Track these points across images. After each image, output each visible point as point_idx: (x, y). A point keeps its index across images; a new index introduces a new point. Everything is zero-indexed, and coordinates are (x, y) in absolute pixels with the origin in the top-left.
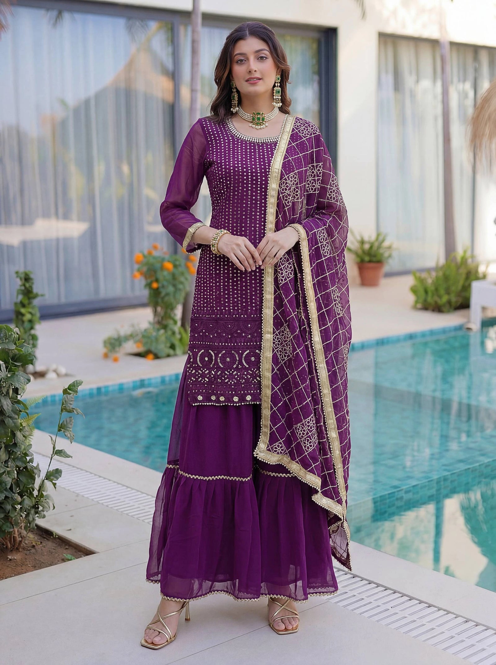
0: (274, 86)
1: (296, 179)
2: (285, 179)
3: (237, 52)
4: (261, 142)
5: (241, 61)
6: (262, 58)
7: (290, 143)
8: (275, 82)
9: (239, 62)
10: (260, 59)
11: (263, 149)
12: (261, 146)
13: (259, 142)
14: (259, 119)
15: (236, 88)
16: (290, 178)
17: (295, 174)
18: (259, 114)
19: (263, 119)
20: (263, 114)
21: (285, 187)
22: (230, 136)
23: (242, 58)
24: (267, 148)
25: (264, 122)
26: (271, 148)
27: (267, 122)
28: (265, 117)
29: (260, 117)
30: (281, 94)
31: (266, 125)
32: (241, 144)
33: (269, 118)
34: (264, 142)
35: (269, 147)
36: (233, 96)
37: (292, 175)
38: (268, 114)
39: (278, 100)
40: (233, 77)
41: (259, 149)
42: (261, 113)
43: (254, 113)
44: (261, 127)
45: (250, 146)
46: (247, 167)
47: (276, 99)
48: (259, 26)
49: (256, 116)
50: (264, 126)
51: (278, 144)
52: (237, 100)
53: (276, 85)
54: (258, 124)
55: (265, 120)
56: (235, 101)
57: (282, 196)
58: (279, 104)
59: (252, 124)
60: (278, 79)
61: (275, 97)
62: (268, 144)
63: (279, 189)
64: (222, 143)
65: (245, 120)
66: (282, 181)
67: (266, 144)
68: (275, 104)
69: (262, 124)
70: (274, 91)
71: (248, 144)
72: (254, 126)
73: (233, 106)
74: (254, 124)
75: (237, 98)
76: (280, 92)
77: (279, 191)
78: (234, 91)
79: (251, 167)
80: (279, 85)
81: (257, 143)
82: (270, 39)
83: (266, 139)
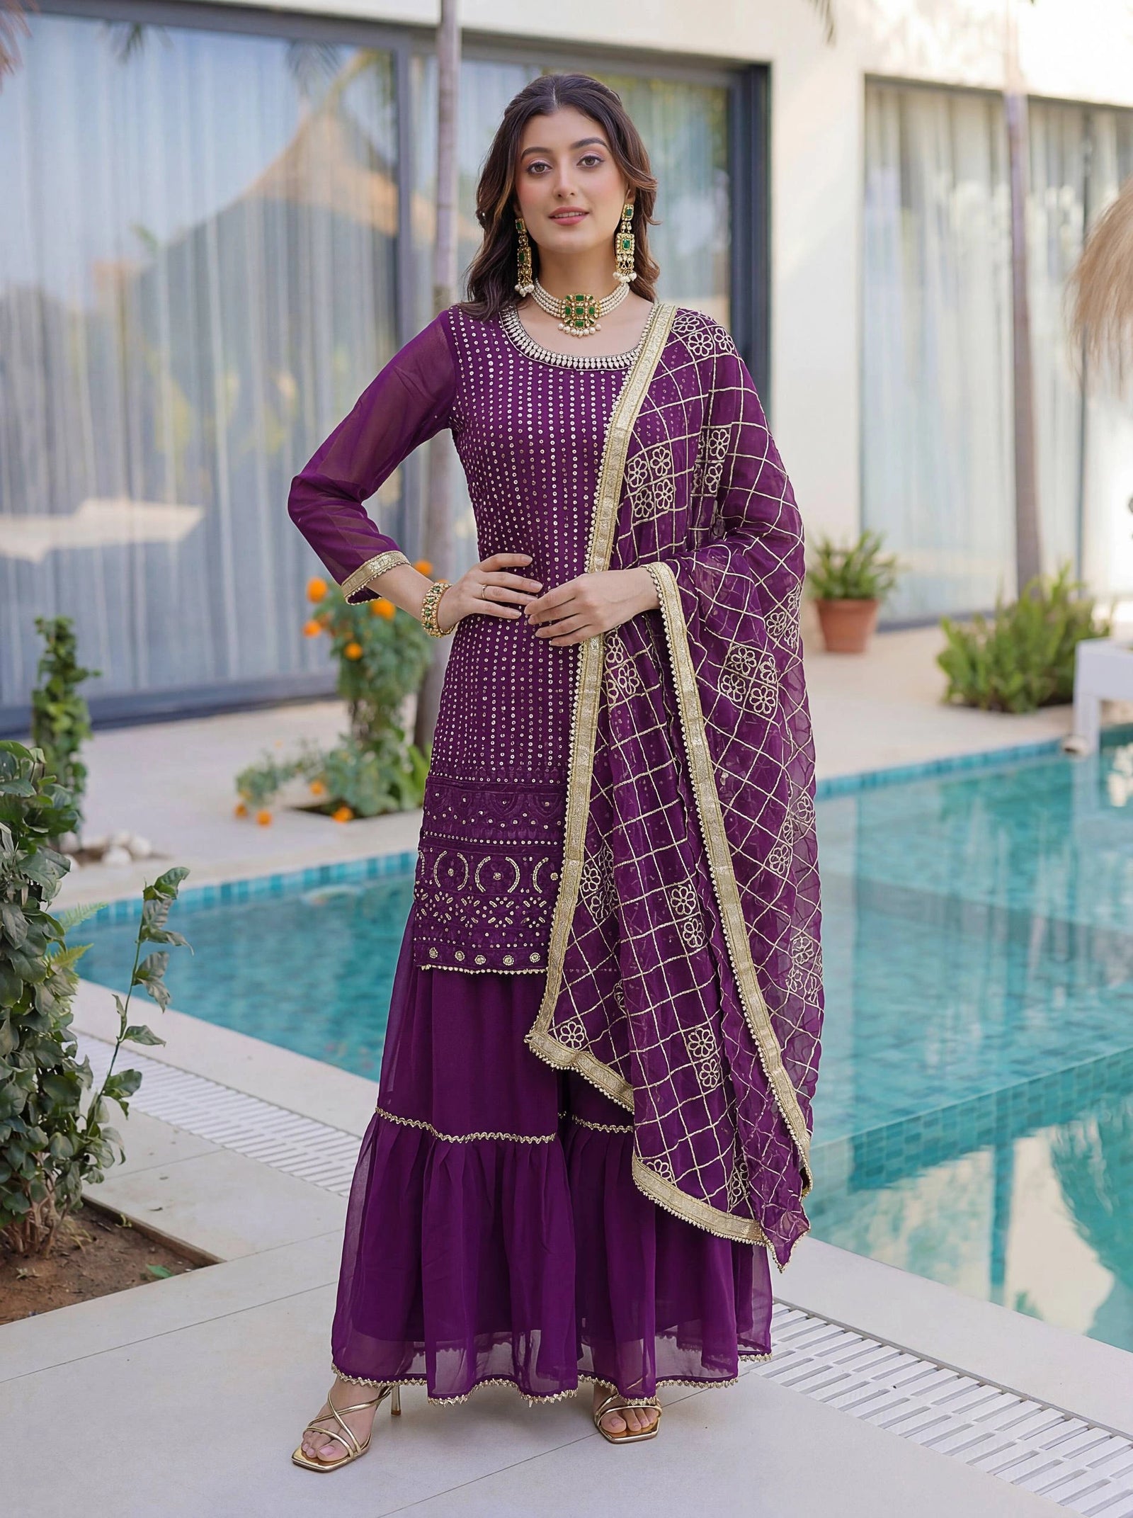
0: (618, 230)
1: (668, 460)
2: (642, 457)
3: (528, 145)
4: (584, 368)
5: (538, 166)
6: (589, 160)
7: (659, 370)
8: (621, 221)
9: (534, 169)
10: (584, 162)
11: (587, 385)
12: (582, 377)
13: (578, 367)
14: (579, 311)
15: (528, 234)
16: (653, 456)
17: (667, 447)
18: (580, 298)
19: (592, 311)
20: (591, 298)
21: (640, 475)
22: (509, 350)
23: (541, 161)
24: (598, 384)
25: (593, 320)
26: (608, 386)
27: (599, 319)
28: (596, 306)
29: (584, 306)
30: (633, 249)
31: (598, 326)
32: (536, 371)
33: (605, 309)
34: (590, 368)
35: (603, 380)
36: (522, 255)
37: (658, 448)
38: (604, 300)
39: (627, 264)
40: (519, 209)
41: (577, 385)
42: (588, 298)
43: (568, 298)
44: (586, 331)
45: (556, 377)
46: (547, 432)
47: (621, 264)
48: (581, 81)
49: (573, 304)
50: (593, 329)
51: (629, 372)
52: (529, 265)
53: (624, 227)
54: (580, 325)
55: (596, 316)
56: (525, 267)
57: (630, 494)
58: (631, 275)
59: (564, 323)
60: (628, 213)
61: (619, 259)
62: (602, 373)
63: (624, 479)
64: (491, 370)
65: (550, 314)
66: (632, 461)
67: (597, 373)
68: (619, 275)
69: (588, 325)
70: (618, 241)
71: (551, 370)
72: (568, 328)
73: (522, 280)
74: (568, 323)
75: (530, 259)
76: (633, 245)
77: (624, 483)
78: (523, 243)
79: (556, 432)
80: (630, 228)
81: (574, 370)
82: (609, 113)
83: (598, 360)
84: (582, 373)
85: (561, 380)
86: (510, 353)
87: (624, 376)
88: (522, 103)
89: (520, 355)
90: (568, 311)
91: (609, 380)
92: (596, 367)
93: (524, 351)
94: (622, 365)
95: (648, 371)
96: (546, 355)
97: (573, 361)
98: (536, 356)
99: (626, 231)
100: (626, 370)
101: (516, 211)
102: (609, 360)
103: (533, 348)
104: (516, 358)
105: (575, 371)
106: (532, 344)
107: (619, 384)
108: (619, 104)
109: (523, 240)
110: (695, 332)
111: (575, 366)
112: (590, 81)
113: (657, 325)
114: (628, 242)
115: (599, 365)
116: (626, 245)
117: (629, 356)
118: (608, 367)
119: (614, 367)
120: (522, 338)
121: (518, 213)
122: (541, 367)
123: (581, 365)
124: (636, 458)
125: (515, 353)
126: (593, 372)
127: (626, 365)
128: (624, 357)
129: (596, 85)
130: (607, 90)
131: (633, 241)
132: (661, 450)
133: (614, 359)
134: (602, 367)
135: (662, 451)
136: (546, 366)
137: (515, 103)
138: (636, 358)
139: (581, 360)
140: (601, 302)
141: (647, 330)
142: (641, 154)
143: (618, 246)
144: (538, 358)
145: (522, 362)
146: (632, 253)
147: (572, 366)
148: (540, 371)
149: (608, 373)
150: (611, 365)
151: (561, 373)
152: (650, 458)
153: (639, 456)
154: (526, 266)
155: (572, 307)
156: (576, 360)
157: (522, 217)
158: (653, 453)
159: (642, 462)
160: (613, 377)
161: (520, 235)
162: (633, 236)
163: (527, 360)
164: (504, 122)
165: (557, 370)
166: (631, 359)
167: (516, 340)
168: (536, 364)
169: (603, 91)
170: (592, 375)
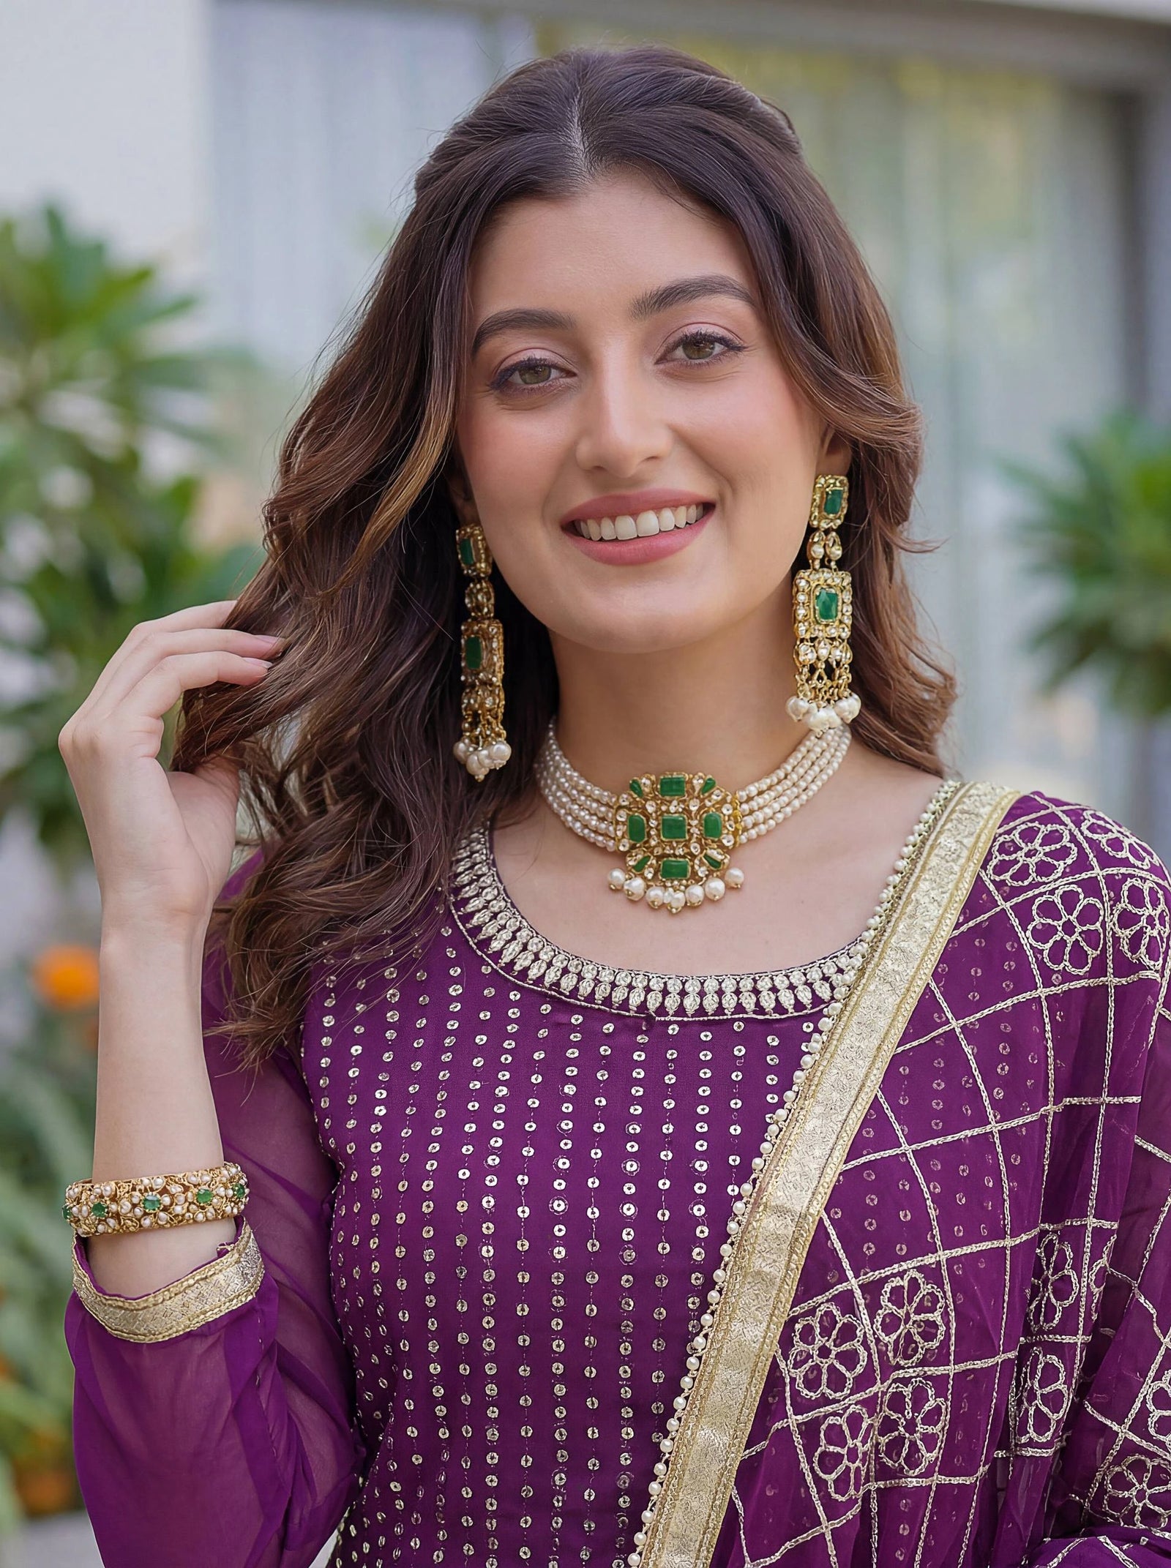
0: (802, 562)
1: (936, 1317)
2: (845, 1301)
3: (498, 301)
4: (681, 1011)
5: (533, 369)
6: (697, 345)
7: (924, 1015)
8: (811, 530)
9: (517, 378)
10: (680, 353)
11: (687, 1068)
12: (673, 1042)
13: (662, 1010)
14: (674, 829)
15: (496, 577)
16: (884, 1300)
17: (932, 1274)
18: (672, 787)
19: (712, 828)
20: (708, 786)
21: (832, 1359)
22: (451, 953)
23: (538, 354)
24: (723, 1063)
25: (715, 854)
26: (754, 1067)
27: (742, 854)
28: (727, 810)
29: (687, 811)
30: (848, 621)
31: (736, 874)
32: (530, 1021)
33: (760, 816)
34: (701, 1011)
35: (740, 1051)
36: (474, 646)
37: (901, 1274)
38: (753, 790)
39: (830, 671)
40: (469, 496)
41: (656, 1066)
42: (698, 783)
43: (635, 787)
44: (697, 891)
45: (592, 1039)
46: (544, 1219)
47: (813, 669)
48: (666, 79)
49: (650, 808)
50: (717, 885)
51: (825, 1024)
52: (497, 680)
53: (818, 551)
54: (671, 872)
55: (728, 841)
56: (484, 683)
57: (794, 1420)
58: (844, 704)
59: (626, 870)
60: (828, 504)
61: (806, 654)
62: (738, 1027)
63: (774, 1365)
64: (392, 1016)
65: (583, 839)
66: (812, 1312)
67: (720, 1025)
68: (803, 704)
69: (702, 872)
70: (801, 598)
71: (577, 1019)
72: (637, 884)
73: (474, 724)
74: (640, 867)
75: (498, 661)
76: (848, 609)
77: (774, 1380)
78: (479, 607)
79: (574, 1218)
80: (837, 552)
81: (649, 1021)
82: (752, 180)
83: (729, 986)
84: (673, 1030)
85: (605, 1050)
86: (454, 963)
87: (808, 1037)
88: (469, 161)
89: (486, 970)
90: (637, 831)
91: (759, 1050)
92: (720, 1010)
93: (497, 956)
94: (805, 997)
95: (883, 1023)
96: (565, 971)
97: (648, 990)
98: (534, 973)
99: (825, 563)
100: (815, 1018)
101: (459, 502)
102: (764, 985)
103: (525, 948)
104: (473, 981)
105: (649, 1019)
106: (523, 935)
107: (791, 1060)
108: (787, 147)
109: (483, 597)
110: (1058, 884)
111: (653, 1004)
112: (699, 76)
113: (934, 861)
114: (833, 598)
115: (729, 1002)
116: (827, 610)
117: (830, 970)
118: (760, 1009)
119: (779, 1008)
120: (495, 916)
121: (467, 511)
122: (546, 1008)
123: (671, 1004)
124: (823, 1303)
125: (470, 961)
126: (707, 1025)
127: (817, 1000)
128: (815, 975)
129: (713, 91)
130: (751, 102)
131: (847, 597)
132: (913, 1281)
133: (781, 982)
134: (740, 1008)
135: (914, 1284)
136: (563, 1005)
137: (446, 154)
138: (850, 977)
139: (674, 987)
140: (743, 794)
141: (897, 878)
142: (860, 312)
143: (801, 612)
144: (540, 980)
145: (489, 992)
146: (846, 634)
147: (643, 1007)
148: (544, 1021)
149: (759, 1027)
150: (768, 1002)
151: (609, 1028)
152: (873, 1308)
153: (834, 1299)
154: (487, 683)
155: (648, 817)
156: (656, 985)
157: (477, 522)
158: (887, 1288)
159: (841, 1320)
160: (773, 1041)
161: (470, 579)
162: (848, 579)
163: (507, 986)
164: (415, 213)
165: (594, 1015)
166: (837, 979)
167: (475, 921)
168: (533, 997)
169: (733, 106)
170: (706, 1036)
